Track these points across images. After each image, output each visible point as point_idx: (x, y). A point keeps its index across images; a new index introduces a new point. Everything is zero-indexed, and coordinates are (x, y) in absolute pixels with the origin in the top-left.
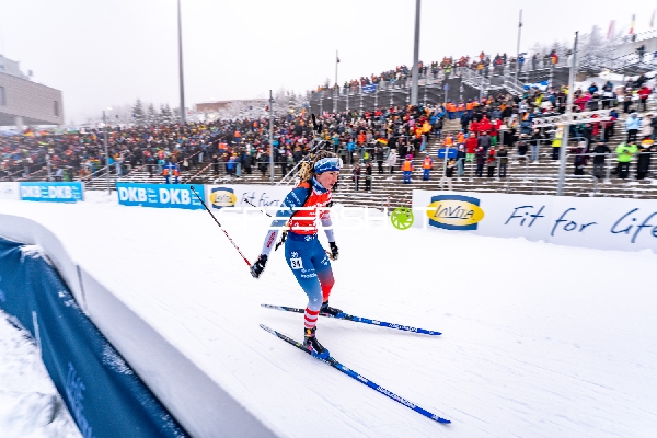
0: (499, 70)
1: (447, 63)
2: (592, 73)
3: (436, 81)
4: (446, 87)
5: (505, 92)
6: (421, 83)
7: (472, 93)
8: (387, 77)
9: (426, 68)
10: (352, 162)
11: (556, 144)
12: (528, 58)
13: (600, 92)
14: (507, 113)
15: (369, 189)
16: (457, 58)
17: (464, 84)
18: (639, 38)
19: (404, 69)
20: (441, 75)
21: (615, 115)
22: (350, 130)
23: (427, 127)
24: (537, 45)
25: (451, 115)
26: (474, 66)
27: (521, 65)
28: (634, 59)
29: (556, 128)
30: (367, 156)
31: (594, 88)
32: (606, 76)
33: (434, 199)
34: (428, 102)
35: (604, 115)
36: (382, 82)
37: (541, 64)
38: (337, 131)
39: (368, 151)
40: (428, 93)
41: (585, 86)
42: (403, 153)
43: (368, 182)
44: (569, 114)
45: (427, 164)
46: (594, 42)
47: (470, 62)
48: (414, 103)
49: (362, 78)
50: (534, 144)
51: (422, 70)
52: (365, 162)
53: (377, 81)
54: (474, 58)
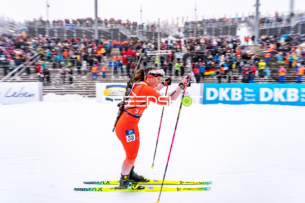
0: (134, 28)
1: (112, 21)
2: (166, 36)
3: (107, 29)
4: (112, 32)
5: (137, 38)
6: (100, 28)
7: (124, 37)
8: (81, 22)
9: (102, 21)
10: (61, 67)
11: (156, 62)
12: (145, 25)
13: (169, 44)
14: (138, 48)
15: (72, 83)
16: (116, 19)
17: (120, 32)
18: (179, 26)
19: (90, 19)
20: (109, 25)
21: (173, 53)
22: (57, 48)
23: (103, 51)
24: (148, 21)
25: (115, 46)
26: (124, 25)
27: (143, 28)
28: (177, 33)
29: (155, 56)
30: (70, 64)
31: (167, 42)
32: (171, 38)
33: (108, 87)
34: (104, 38)
35: (170, 52)
36: (79, 24)
37: (150, 29)
38: (49, 48)
39: (70, 61)
40: (103, 34)
41: (163, 40)
42: (91, 63)
43: (71, 79)
44: (159, 50)
45: (104, 69)
46: (167, 24)
47: (122, 22)
48: (96, 37)
49: (66, 20)
50: (149, 61)
51: (100, 22)
52: (69, 67)
53: (75, 22)
54: (124, 21)
